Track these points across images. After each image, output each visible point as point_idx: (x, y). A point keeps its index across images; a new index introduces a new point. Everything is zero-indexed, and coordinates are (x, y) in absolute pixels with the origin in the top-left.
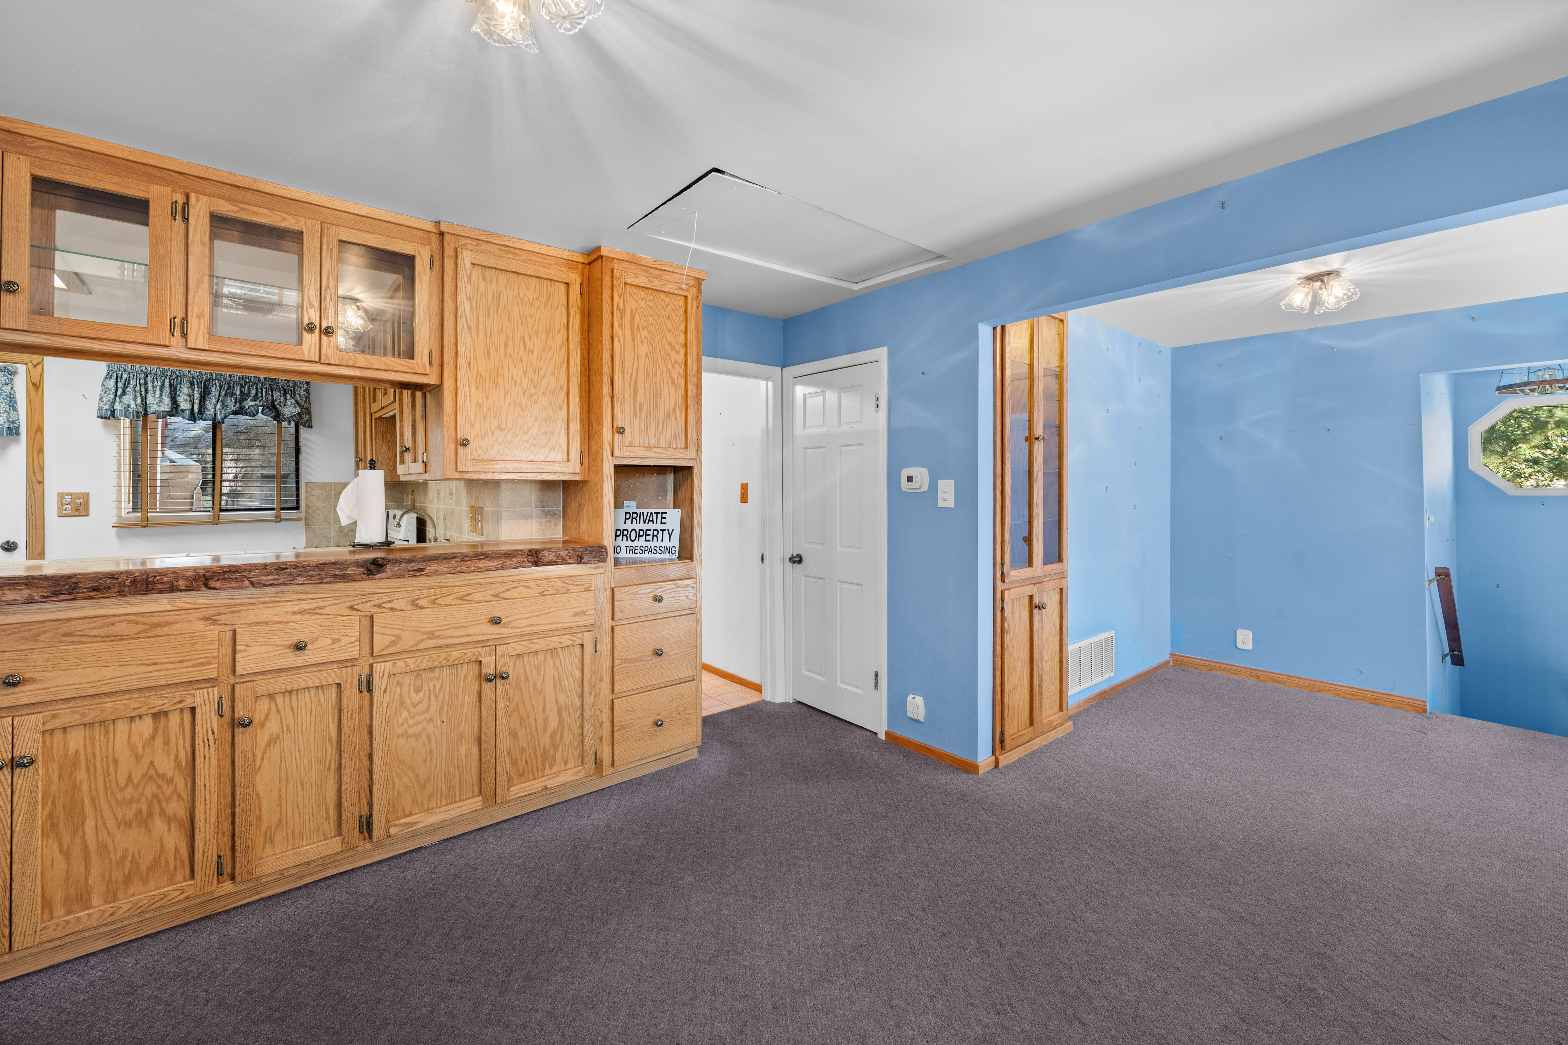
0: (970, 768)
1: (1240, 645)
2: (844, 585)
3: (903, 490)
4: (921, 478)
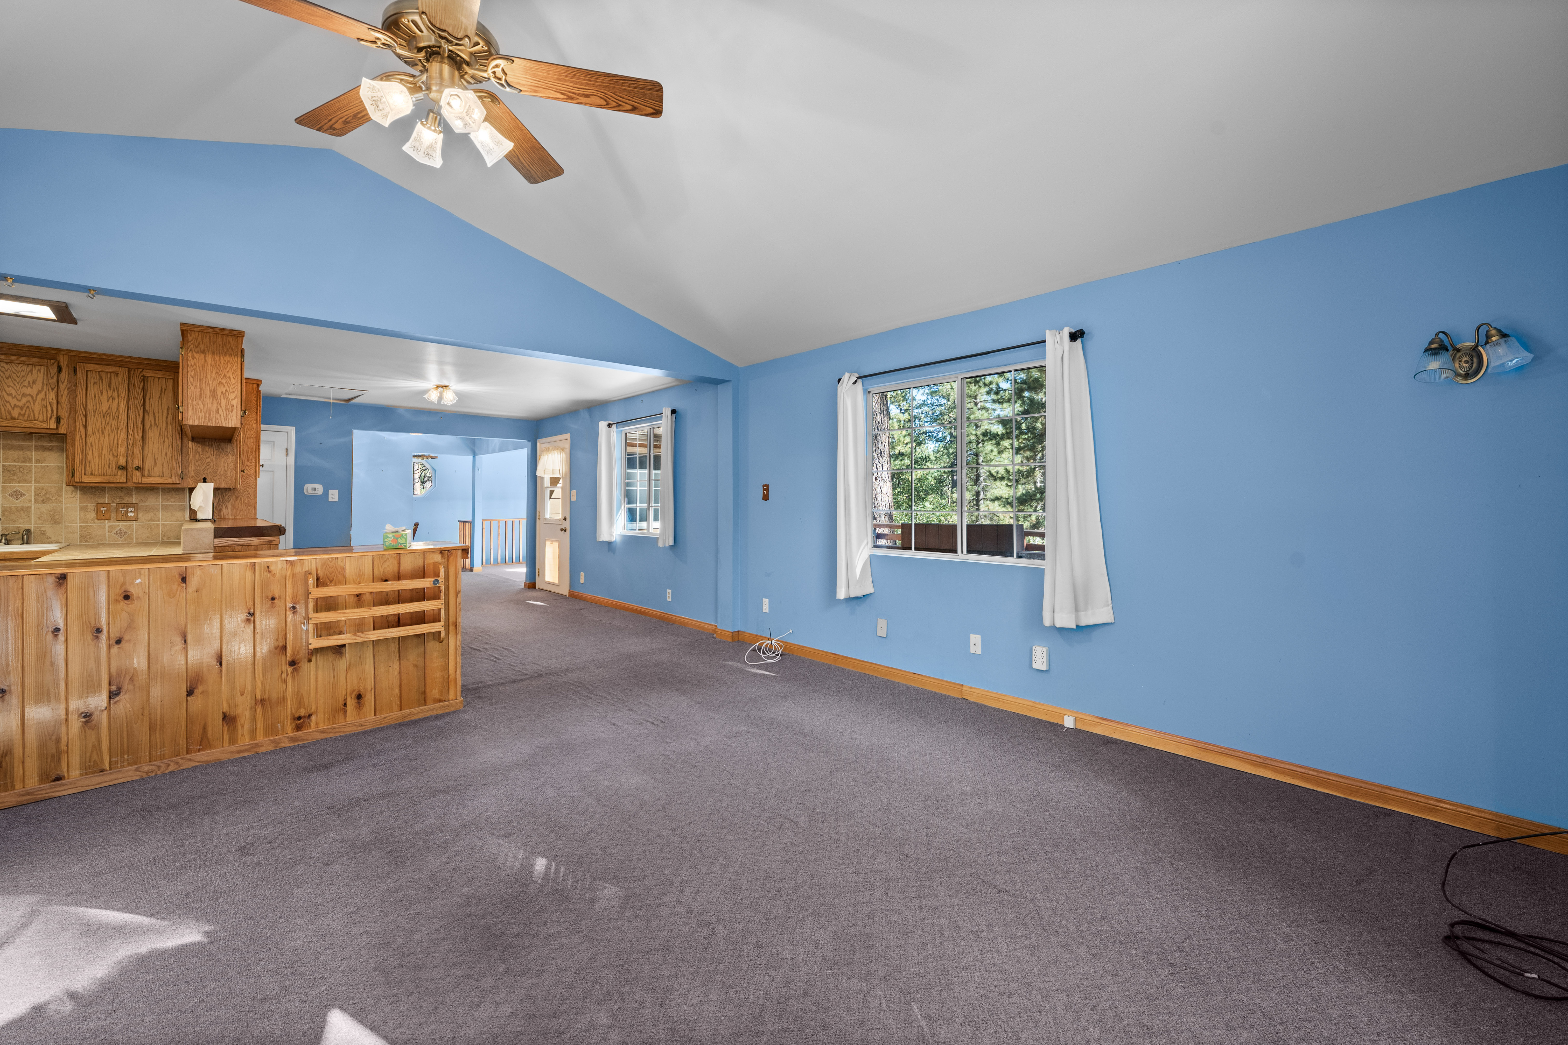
3: (306, 493)
4: (319, 489)
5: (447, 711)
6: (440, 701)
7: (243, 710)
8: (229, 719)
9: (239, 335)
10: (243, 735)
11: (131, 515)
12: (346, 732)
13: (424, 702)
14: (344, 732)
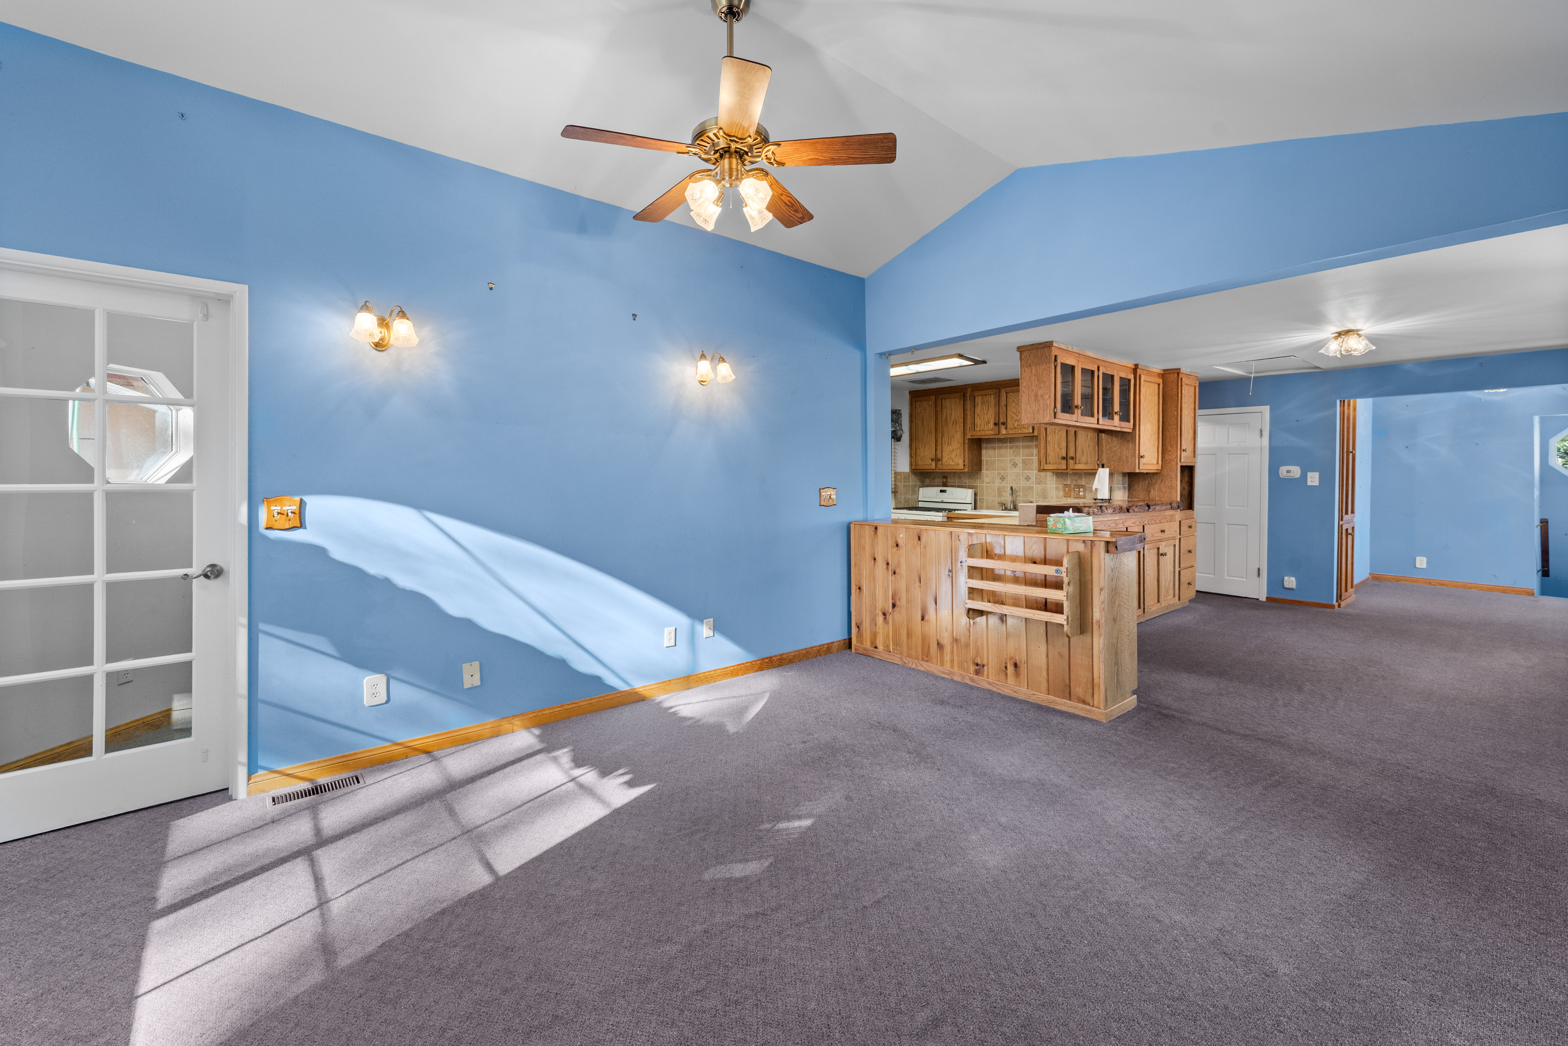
0: (1333, 607)
1: (1418, 565)
2: (1230, 526)
3: (1281, 477)
4: (1296, 471)
5: (1089, 716)
6: (1084, 702)
7: (946, 641)
8: (940, 646)
9: (1048, 345)
10: (947, 661)
11: (1081, 494)
12: (1005, 692)
13: (1068, 695)
14: (1003, 691)
